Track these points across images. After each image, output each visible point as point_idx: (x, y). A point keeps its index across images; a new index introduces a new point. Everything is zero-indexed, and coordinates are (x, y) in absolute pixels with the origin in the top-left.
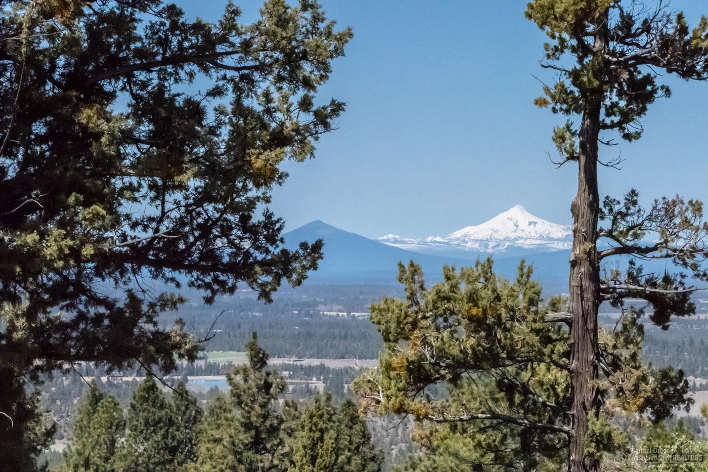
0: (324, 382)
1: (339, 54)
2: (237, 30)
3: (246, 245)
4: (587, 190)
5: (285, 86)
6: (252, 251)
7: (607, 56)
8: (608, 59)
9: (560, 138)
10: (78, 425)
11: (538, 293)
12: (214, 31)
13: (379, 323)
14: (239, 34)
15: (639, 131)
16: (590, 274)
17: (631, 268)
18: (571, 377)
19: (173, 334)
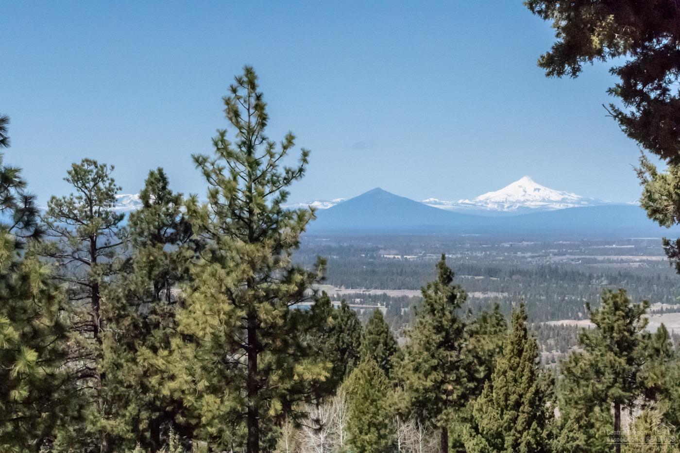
0: (386, 307)
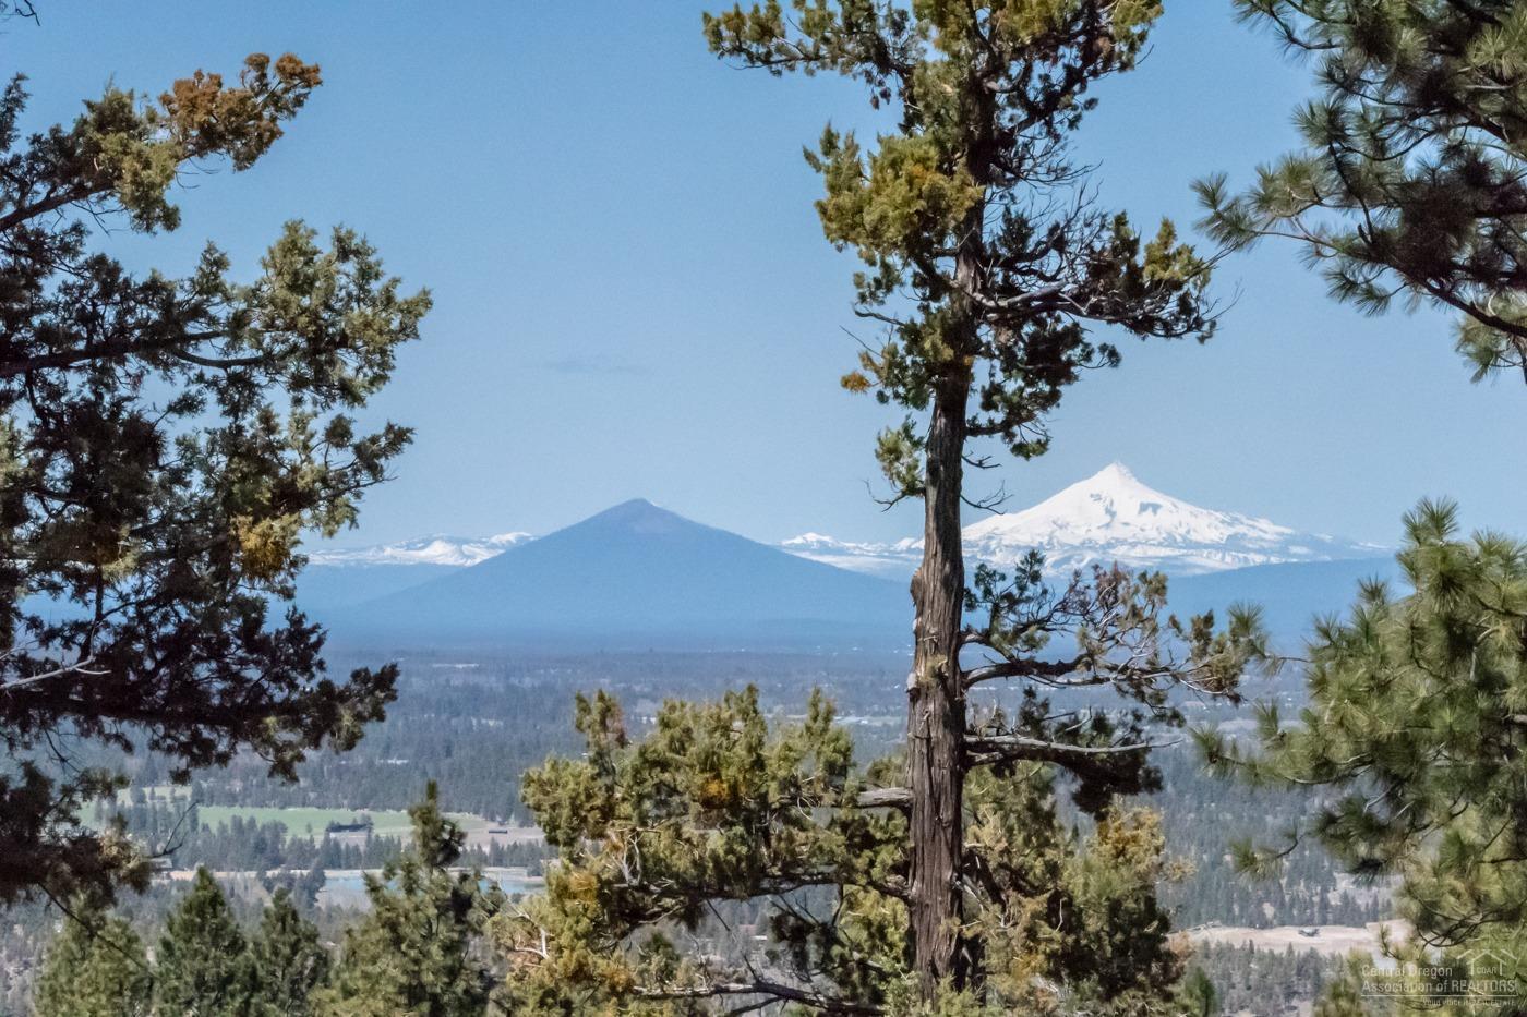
1: (408, 336)
2: (224, 293)
3: (253, 673)
4: (939, 555)
5: (308, 394)
6: (265, 684)
7: (978, 296)
8: (980, 302)
9: (891, 453)
10: (47, 985)
11: (846, 753)
12: (180, 296)
13: (538, 808)
14: (228, 299)
15: (1043, 439)
16: (945, 715)
17: (1028, 703)
18: (911, 914)
19: (105, 842)
